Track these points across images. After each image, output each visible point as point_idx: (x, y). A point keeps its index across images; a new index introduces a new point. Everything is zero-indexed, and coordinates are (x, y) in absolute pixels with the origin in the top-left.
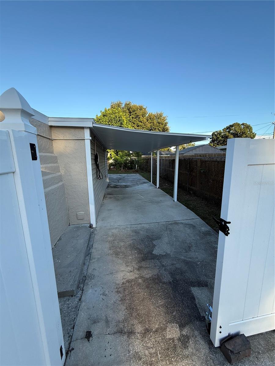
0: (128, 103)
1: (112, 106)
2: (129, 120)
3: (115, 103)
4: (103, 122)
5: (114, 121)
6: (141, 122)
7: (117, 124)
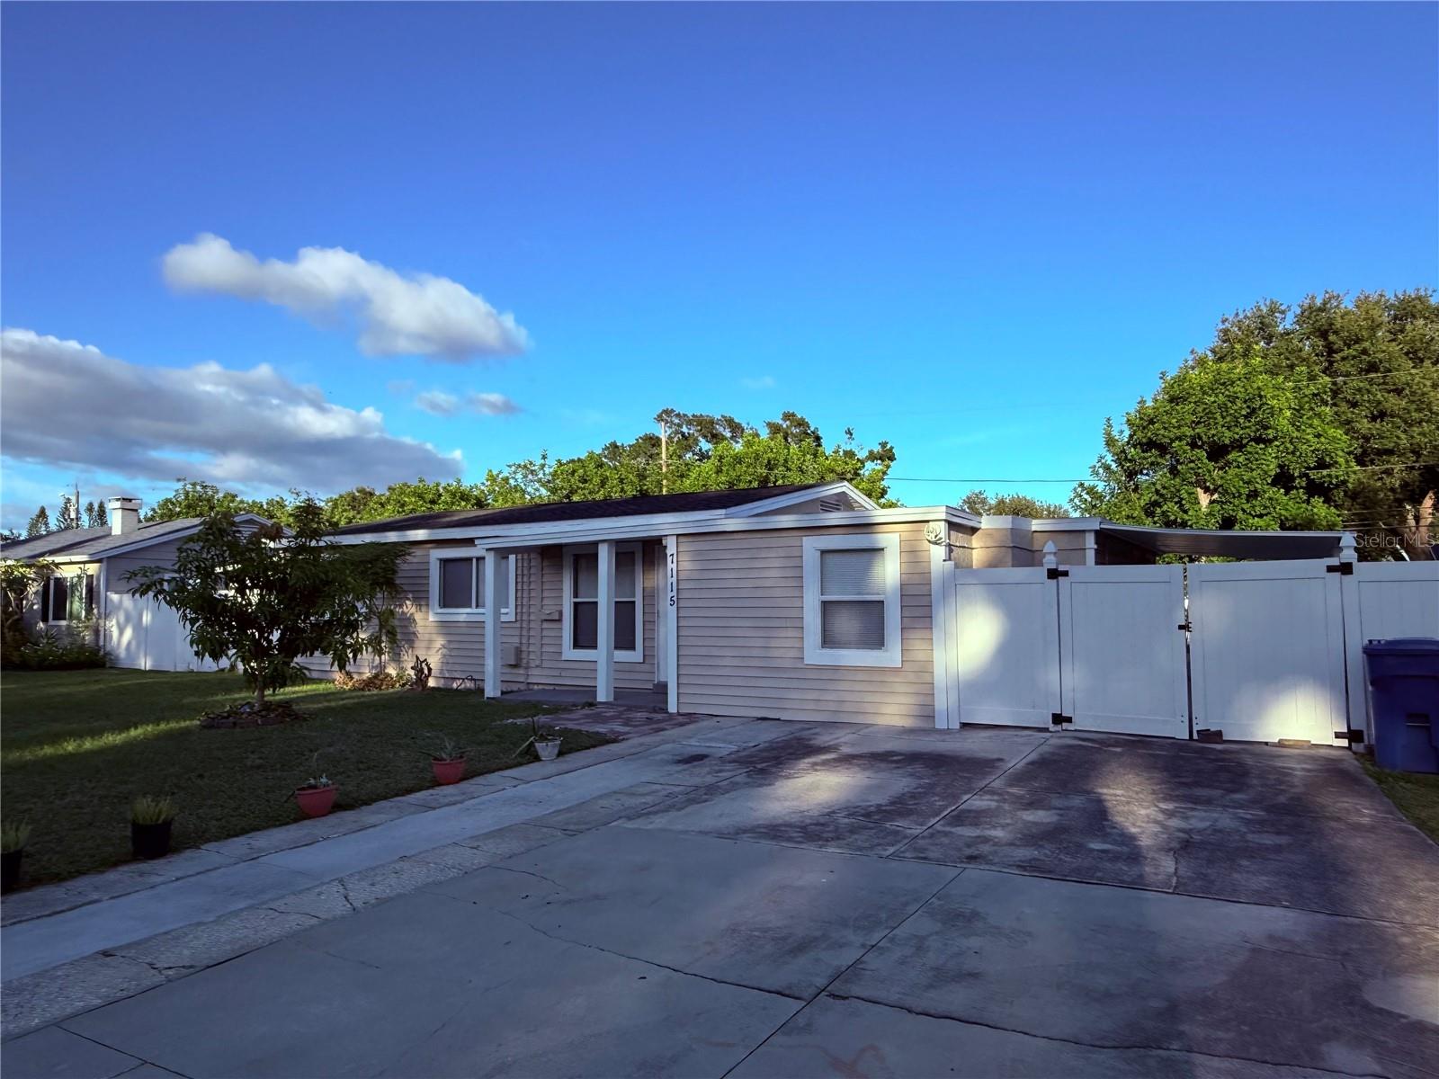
0: (1319, 302)
1: (1226, 332)
2: (1314, 395)
3: (1241, 316)
4: (1165, 428)
5: (1223, 418)
6: (1398, 392)
7: (1237, 430)
